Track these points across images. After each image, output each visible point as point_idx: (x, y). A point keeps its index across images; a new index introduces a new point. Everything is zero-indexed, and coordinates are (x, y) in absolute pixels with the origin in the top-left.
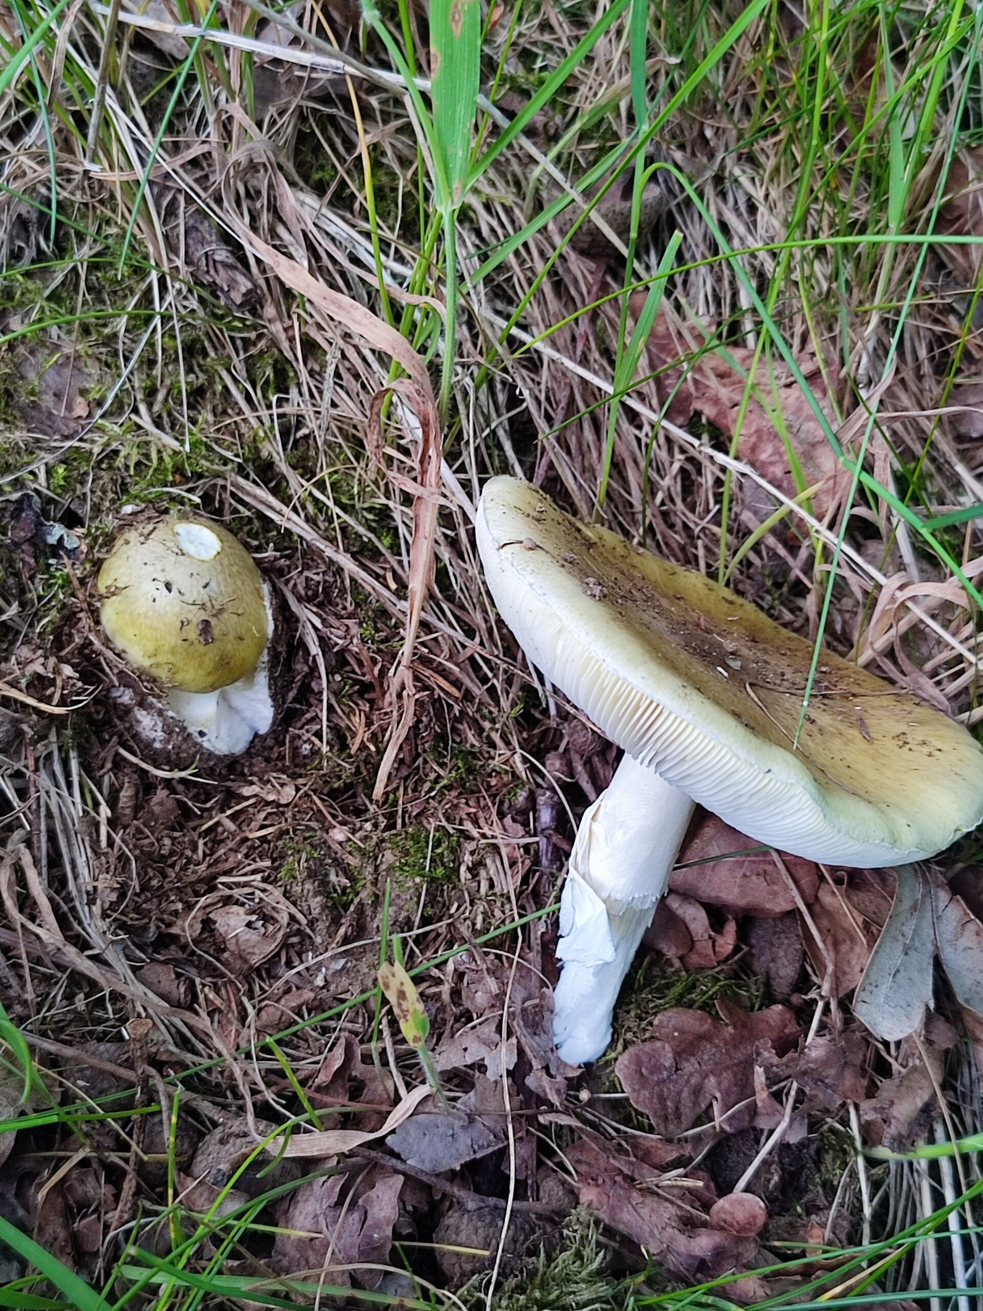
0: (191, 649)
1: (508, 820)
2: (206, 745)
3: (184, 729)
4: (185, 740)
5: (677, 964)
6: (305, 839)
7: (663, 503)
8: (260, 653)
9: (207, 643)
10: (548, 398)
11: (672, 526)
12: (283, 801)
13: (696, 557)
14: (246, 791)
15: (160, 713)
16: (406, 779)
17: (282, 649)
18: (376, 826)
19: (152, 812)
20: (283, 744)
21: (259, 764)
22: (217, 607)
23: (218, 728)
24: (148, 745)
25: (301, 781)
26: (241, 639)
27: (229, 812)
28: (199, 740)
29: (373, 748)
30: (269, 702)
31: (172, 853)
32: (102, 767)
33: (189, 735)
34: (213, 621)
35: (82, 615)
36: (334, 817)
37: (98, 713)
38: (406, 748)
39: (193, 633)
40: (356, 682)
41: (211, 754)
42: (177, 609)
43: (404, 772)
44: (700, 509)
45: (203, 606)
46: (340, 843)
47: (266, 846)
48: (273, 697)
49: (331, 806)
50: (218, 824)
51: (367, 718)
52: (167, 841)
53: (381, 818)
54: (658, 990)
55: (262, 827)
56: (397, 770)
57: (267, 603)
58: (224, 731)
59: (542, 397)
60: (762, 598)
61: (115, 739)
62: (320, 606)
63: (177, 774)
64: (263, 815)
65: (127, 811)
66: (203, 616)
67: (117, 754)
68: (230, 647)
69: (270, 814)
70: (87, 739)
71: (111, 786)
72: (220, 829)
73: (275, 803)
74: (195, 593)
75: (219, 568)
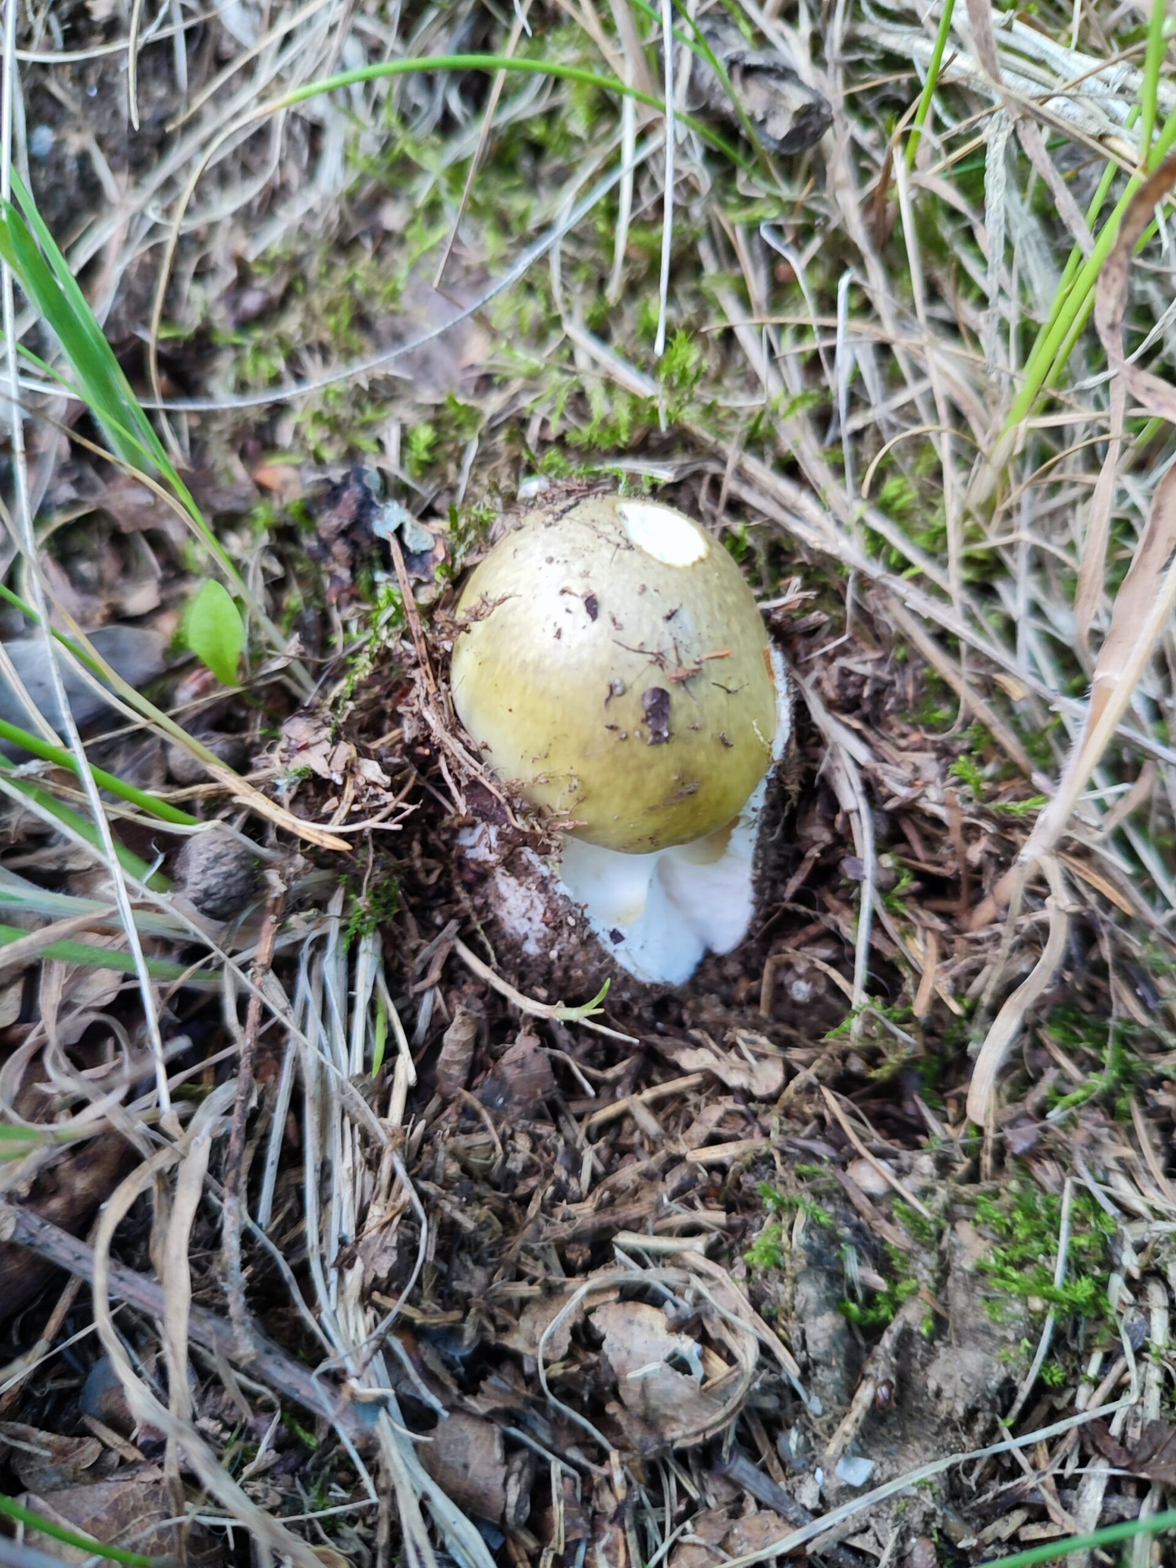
0: (624, 750)
2: (622, 960)
3: (583, 922)
4: (584, 943)
6: (799, 1176)
8: (755, 786)
9: (657, 741)
12: (759, 1090)
14: (689, 1059)
15: (543, 885)
17: (793, 788)
19: (502, 1080)
21: (712, 1009)
22: (689, 665)
23: (646, 931)
24: (514, 944)
25: (797, 1054)
26: (726, 744)
27: (648, 1094)
28: (609, 947)
29: (954, 1007)
30: (747, 893)
31: (529, 1170)
32: (423, 975)
33: (592, 936)
34: (677, 696)
35: (416, 674)
36: (864, 1138)
39: (630, 717)
40: (919, 875)
41: (627, 980)
42: (604, 659)
45: (659, 660)
46: (872, 1196)
47: (717, 1177)
48: (758, 885)
49: (856, 1116)
50: (624, 1114)
51: (940, 943)
52: (523, 1143)
55: (713, 1139)
57: (782, 686)
58: (655, 938)
61: (454, 925)
62: (865, 721)
63: (561, 1013)
64: (715, 1113)
65: (456, 1071)
66: (656, 679)
67: (453, 955)
68: (701, 757)
69: (729, 1113)
70: (399, 918)
71: (436, 1014)
72: (627, 1124)
73: (743, 1092)
74: (647, 629)
75: (700, 586)
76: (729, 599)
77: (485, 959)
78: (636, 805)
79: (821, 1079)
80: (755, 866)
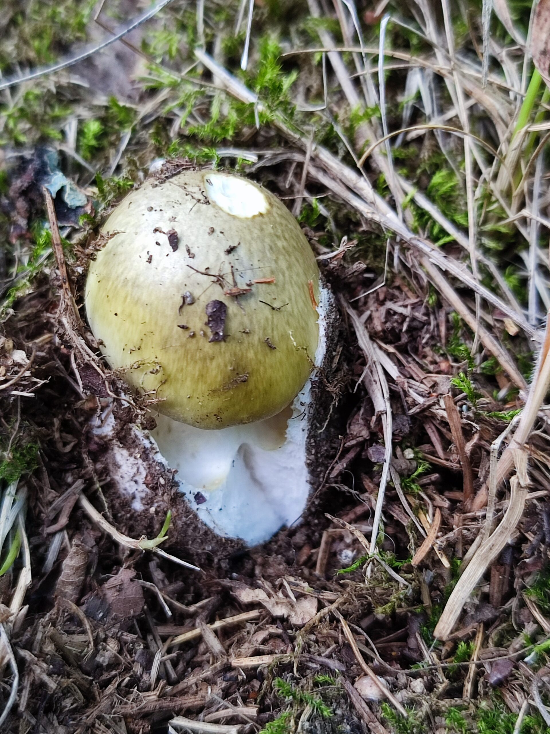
0: (192, 345)
2: (203, 516)
3: (173, 484)
6: (316, 684)
8: (299, 386)
9: (217, 339)
12: (295, 620)
15: (145, 455)
16: (488, 625)
17: (333, 390)
18: (430, 687)
19: (103, 599)
20: (316, 545)
21: (277, 565)
22: (242, 286)
23: (227, 496)
24: (125, 503)
25: (328, 595)
26: (270, 346)
27: (218, 624)
28: (194, 506)
29: (446, 563)
30: (305, 475)
31: (114, 664)
32: (55, 520)
33: (180, 495)
34: (232, 308)
35: (60, 292)
36: (368, 659)
37: (65, 444)
38: (496, 577)
39: (197, 320)
40: (435, 468)
41: (208, 532)
42: (180, 278)
43: (488, 613)
45: (219, 280)
46: (370, 703)
47: (256, 684)
49: (367, 644)
50: (199, 639)
51: (444, 522)
52: (112, 646)
53: (441, 676)
55: (257, 653)
56: (477, 608)
57: (322, 311)
58: (234, 505)
61: (80, 483)
63: (142, 544)
64: (261, 636)
65: (69, 590)
66: (217, 294)
67: (77, 507)
68: (251, 354)
69: (272, 636)
71: (62, 548)
72: (202, 648)
73: (283, 621)
74: (212, 259)
75: (256, 232)
76: (280, 244)
77: (99, 508)
78: (202, 388)
79: (346, 615)
80: (308, 451)
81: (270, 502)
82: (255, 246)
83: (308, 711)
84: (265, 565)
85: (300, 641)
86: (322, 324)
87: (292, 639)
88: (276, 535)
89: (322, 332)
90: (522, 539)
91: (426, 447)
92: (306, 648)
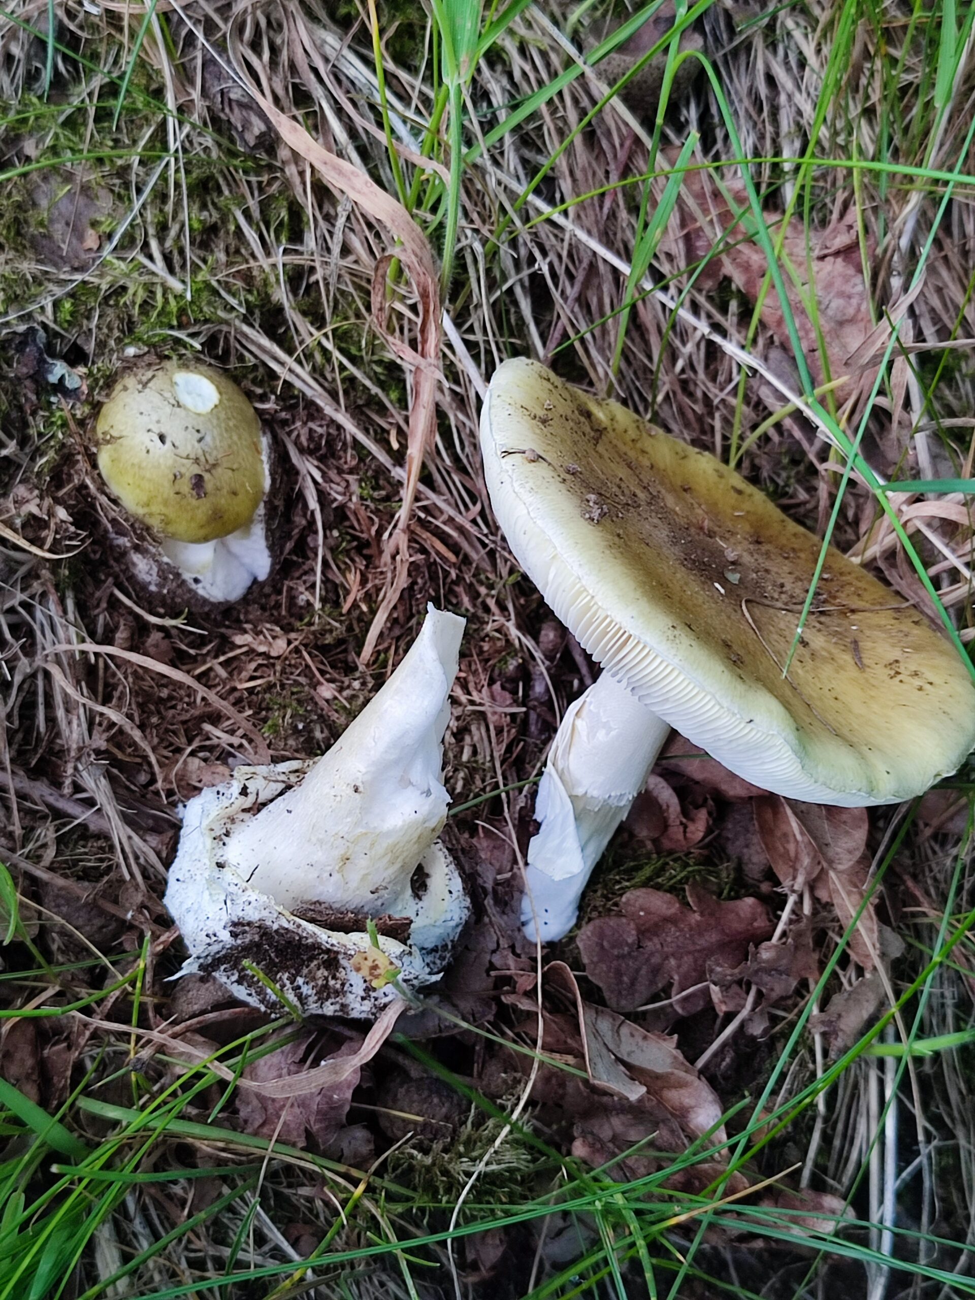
0: (184, 502)
1: (497, 687)
2: (201, 592)
3: (178, 575)
4: (179, 586)
5: (649, 845)
6: (293, 693)
7: (683, 371)
8: (256, 506)
9: (199, 497)
10: (570, 255)
11: (691, 395)
12: (274, 653)
13: (712, 428)
14: (239, 639)
15: (155, 558)
16: (398, 639)
17: (279, 503)
18: (364, 684)
20: (279, 592)
21: (255, 612)
22: (211, 461)
23: (214, 575)
24: (144, 587)
25: (293, 635)
26: (235, 493)
27: (222, 659)
28: (194, 586)
29: (365, 608)
30: (266, 553)
32: (98, 606)
33: (184, 582)
34: (207, 476)
35: (79, 457)
36: (323, 673)
37: (95, 552)
38: (400, 608)
39: (185, 486)
40: (354, 538)
41: (205, 601)
42: (170, 462)
43: (397, 632)
44: (721, 378)
45: (197, 461)
46: (327, 701)
47: (254, 697)
48: (271, 548)
49: (322, 663)
50: (210, 669)
51: (362, 574)
53: (369, 679)
54: (626, 872)
55: (252, 678)
56: (390, 629)
57: (264, 458)
58: (220, 577)
59: (564, 254)
60: (779, 475)
61: (110, 580)
62: (322, 459)
63: (168, 622)
64: (253, 665)
66: (197, 470)
67: (112, 595)
68: (223, 501)
69: (260, 666)
70: (82, 581)
71: (106, 625)
72: (212, 674)
73: (266, 655)
74: (189, 448)
75: (215, 422)
76: (231, 424)
77: (129, 596)
78: (193, 525)
79: (306, 646)
80: (267, 538)
81: (243, 565)
82: (216, 432)
83: (289, 712)
84: (247, 613)
85: (278, 668)
86: (266, 467)
87: (273, 665)
88: (250, 588)
89: (267, 473)
90: (414, 583)
91: (347, 524)
92: (283, 672)
